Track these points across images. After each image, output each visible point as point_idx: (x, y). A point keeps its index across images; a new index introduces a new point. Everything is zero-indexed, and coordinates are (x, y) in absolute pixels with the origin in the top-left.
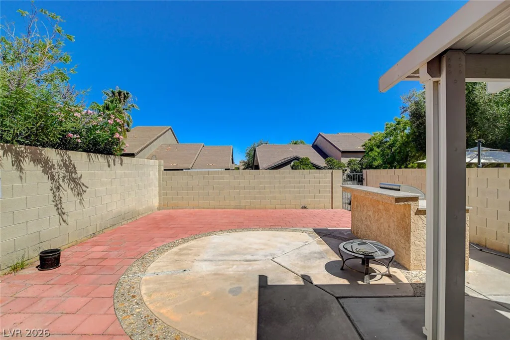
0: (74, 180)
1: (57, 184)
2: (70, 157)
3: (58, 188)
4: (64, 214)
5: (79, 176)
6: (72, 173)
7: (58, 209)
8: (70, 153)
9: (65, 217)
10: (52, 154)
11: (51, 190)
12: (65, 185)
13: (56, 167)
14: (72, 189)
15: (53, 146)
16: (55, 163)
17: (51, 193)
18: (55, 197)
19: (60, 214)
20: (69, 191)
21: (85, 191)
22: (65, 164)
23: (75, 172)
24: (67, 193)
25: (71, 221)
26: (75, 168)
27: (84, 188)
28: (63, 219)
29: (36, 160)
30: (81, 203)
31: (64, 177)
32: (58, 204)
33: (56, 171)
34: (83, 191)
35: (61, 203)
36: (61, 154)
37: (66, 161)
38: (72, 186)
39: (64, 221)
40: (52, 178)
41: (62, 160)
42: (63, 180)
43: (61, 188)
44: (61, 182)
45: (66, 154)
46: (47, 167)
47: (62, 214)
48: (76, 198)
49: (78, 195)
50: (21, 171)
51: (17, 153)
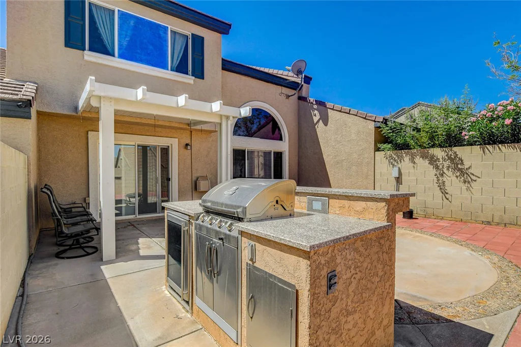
0: (460, 170)
1: (441, 172)
2: (455, 153)
3: (442, 175)
4: (447, 193)
5: (466, 167)
6: (457, 164)
7: (441, 189)
8: (455, 149)
9: (447, 196)
10: (438, 152)
11: (435, 175)
12: (450, 173)
13: (441, 160)
14: (457, 177)
15: (440, 146)
16: (440, 157)
17: (436, 179)
18: (438, 180)
19: (443, 193)
20: (454, 178)
21: (475, 181)
22: (450, 158)
23: (462, 164)
24: (452, 181)
25: (456, 202)
26: (462, 161)
27: (473, 178)
28: (446, 197)
29: (424, 157)
30: (468, 189)
31: (449, 167)
32: (441, 186)
33: (441, 162)
34: (472, 180)
35: (444, 185)
36: (445, 151)
37: (451, 155)
38: (458, 174)
39: (447, 199)
40: (437, 167)
41: (447, 155)
42: (448, 169)
43: (444, 175)
44: (445, 170)
45: (452, 150)
46: (433, 160)
47: (444, 193)
48: (462, 184)
49: (465, 182)
50: (414, 163)
51: (412, 154)
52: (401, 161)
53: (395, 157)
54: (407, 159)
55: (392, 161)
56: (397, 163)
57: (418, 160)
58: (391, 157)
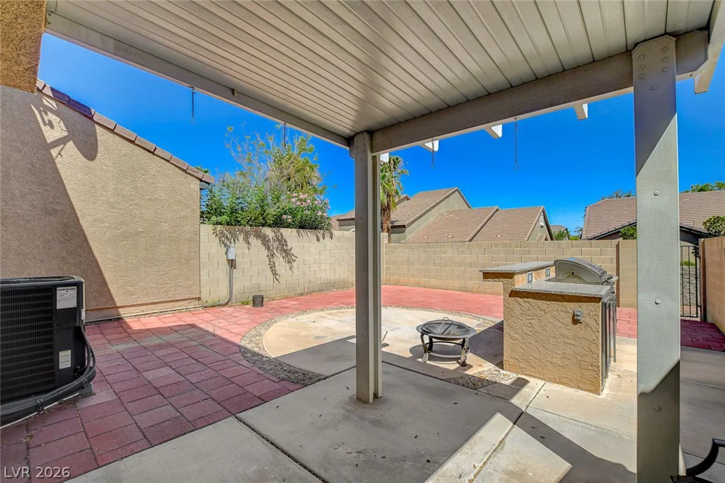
0: (285, 251)
1: (272, 253)
2: (281, 234)
4: (277, 274)
5: (289, 248)
6: (283, 245)
7: (272, 270)
8: (282, 230)
9: (277, 277)
10: (268, 231)
11: (267, 256)
12: (278, 255)
13: (272, 240)
14: (283, 258)
15: (269, 226)
16: (271, 238)
17: (267, 259)
18: (270, 261)
19: (273, 274)
20: (281, 259)
21: (294, 260)
22: (278, 239)
23: (286, 245)
24: (280, 260)
25: (282, 280)
26: (286, 242)
27: (294, 258)
29: (258, 236)
30: (291, 269)
31: (277, 248)
32: (273, 267)
33: (271, 243)
35: (274, 267)
36: (274, 231)
37: (279, 236)
38: (284, 255)
39: (277, 280)
40: (269, 249)
41: (276, 236)
42: (277, 250)
43: (274, 255)
44: (275, 251)
45: (279, 231)
46: (265, 241)
47: (275, 274)
48: (286, 264)
49: (288, 262)
50: (249, 243)
51: (246, 232)
52: (234, 241)
53: (227, 234)
54: (241, 238)
55: (223, 239)
56: (230, 242)
57: (253, 240)
58: (222, 233)
